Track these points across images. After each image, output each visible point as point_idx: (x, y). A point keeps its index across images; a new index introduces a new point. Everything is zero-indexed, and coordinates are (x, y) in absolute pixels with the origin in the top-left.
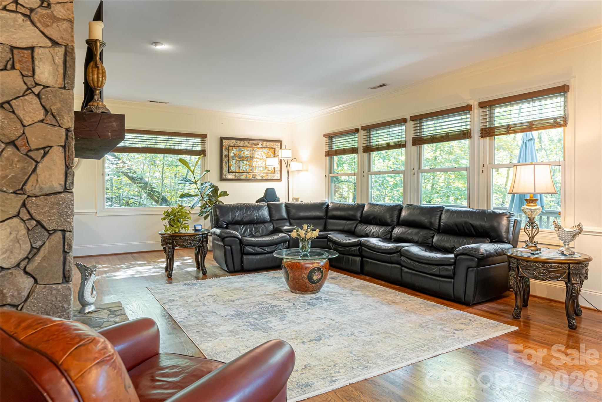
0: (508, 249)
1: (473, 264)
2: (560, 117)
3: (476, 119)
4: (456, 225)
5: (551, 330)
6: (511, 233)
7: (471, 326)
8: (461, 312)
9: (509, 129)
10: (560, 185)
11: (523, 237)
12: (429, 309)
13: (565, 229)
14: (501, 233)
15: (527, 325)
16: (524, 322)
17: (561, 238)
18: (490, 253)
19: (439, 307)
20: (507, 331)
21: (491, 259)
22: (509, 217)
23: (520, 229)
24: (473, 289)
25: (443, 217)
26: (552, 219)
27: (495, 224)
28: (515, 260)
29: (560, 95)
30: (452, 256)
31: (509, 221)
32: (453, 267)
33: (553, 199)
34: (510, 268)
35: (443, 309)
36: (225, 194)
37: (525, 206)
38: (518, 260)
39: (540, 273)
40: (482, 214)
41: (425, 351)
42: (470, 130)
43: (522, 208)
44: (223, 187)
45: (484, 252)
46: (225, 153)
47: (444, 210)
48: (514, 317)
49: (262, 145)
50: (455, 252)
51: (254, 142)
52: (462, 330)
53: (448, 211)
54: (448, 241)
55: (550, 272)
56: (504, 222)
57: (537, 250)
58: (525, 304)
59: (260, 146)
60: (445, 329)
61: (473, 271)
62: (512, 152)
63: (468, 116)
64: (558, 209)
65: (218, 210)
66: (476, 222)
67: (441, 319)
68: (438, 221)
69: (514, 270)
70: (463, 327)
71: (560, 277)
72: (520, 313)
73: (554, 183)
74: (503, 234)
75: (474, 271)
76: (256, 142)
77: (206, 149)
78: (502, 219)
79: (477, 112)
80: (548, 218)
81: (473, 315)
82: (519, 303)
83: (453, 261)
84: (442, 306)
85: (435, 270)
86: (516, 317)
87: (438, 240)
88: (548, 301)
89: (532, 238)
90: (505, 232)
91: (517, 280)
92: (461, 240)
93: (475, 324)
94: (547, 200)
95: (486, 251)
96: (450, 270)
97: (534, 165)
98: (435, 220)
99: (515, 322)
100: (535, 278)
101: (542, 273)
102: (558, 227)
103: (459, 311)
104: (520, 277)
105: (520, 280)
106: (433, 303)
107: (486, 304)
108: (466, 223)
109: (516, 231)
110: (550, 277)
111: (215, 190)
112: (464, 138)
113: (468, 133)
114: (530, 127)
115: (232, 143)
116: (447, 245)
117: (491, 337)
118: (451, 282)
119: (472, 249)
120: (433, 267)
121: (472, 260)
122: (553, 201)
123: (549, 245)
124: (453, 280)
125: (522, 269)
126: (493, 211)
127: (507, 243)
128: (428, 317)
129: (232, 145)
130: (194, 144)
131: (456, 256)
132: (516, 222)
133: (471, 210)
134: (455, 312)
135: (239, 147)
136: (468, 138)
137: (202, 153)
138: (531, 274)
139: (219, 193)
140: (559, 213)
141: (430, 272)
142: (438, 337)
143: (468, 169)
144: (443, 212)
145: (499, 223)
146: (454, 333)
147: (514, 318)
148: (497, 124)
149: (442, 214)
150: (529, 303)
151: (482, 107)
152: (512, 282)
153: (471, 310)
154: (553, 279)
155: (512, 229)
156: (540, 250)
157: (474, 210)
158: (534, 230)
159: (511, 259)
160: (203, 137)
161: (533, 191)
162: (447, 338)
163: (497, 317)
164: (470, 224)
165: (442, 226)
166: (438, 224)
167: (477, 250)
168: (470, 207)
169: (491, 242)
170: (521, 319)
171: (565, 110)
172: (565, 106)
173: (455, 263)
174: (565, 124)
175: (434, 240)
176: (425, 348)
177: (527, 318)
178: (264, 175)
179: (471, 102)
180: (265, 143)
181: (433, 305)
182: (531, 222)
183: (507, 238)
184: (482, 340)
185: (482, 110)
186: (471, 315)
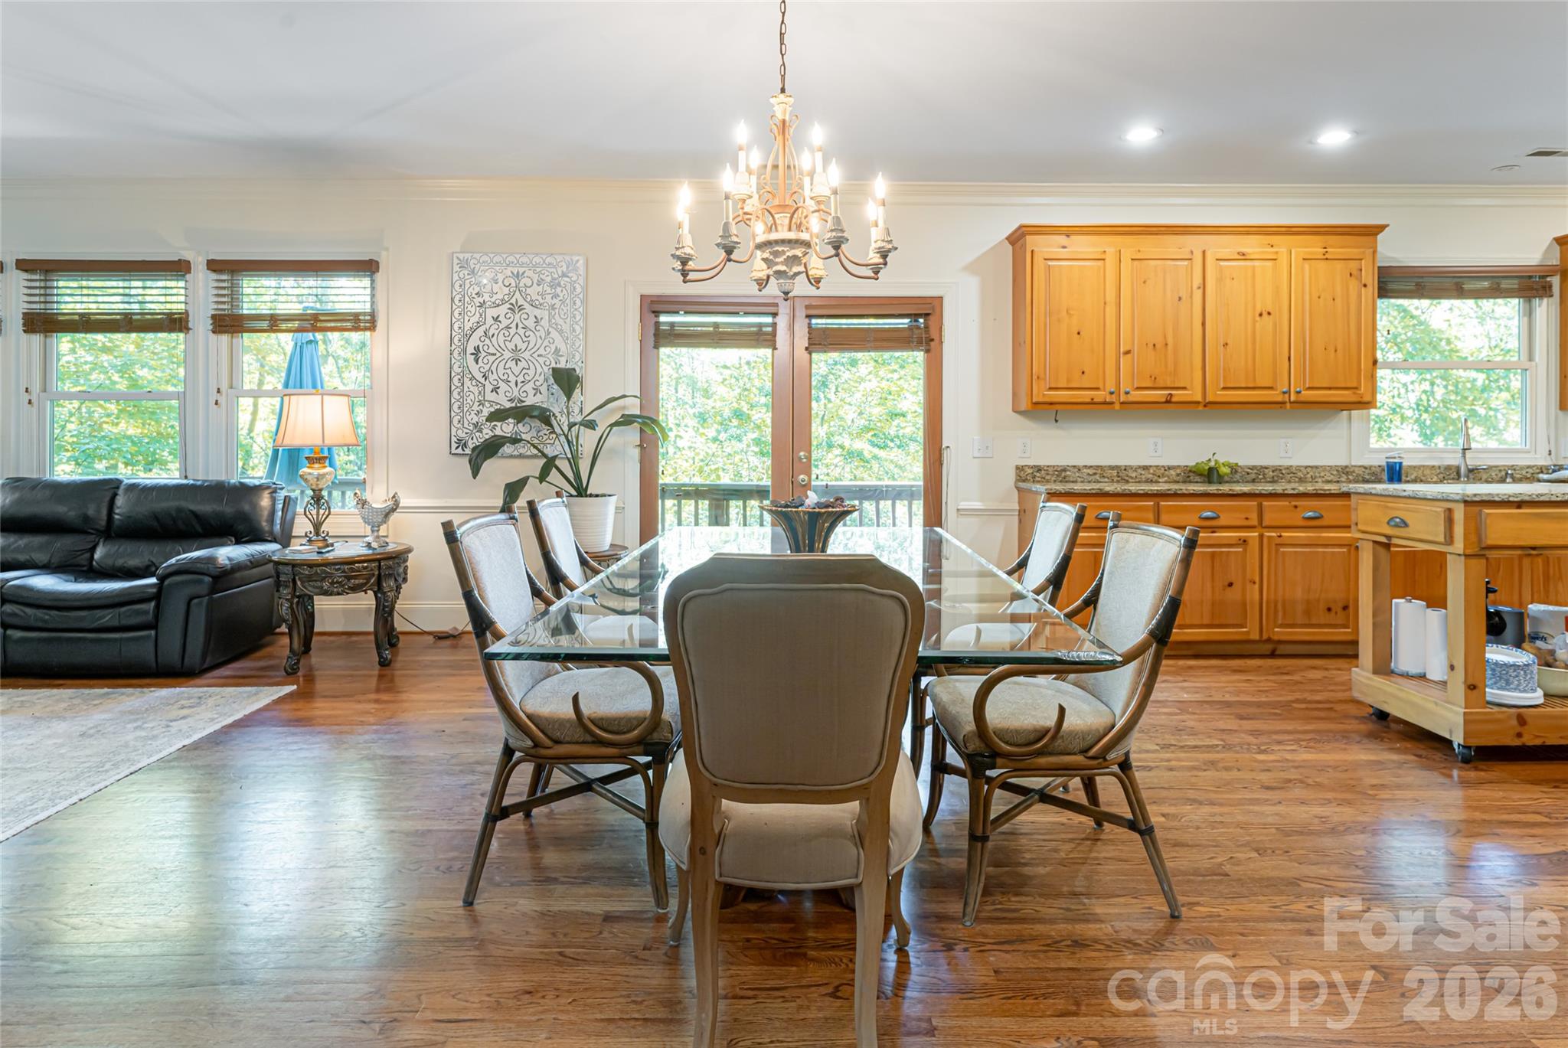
0: (273, 552)
1: (203, 589)
2: (365, 314)
3: (201, 292)
4: (155, 516)
5: (352, 676)
6: (278, 522)
7: (203, 707)
8: (178, 690)
9: (274, 323)
10: (364, 431)
11: (302, 526)
12: (96, 702)
13: (374, 506)
14: (259, 522)
15: (310, 679)
16: (304, 676)
17: (366, 521)
18: (239, 563)
19: (123, 694)
20: (275, 697)
21: (238, 575)
22: (275, 491)
23: (295, 514)
24: (201, 639)
25: (120, 501)
26: (349, 494)
27: (247, 507)
28: (290, 568)
29: (365, 276)
30: (153, 580)
31: (274, 500)
32: (153, 604)
33: (352, 457)
34: (278, 584)
35: (133, 694)
37: (306, 470)
38: (294, 566)
39: (332, 583)
40: (218, 490)
41: (107, 771)
42: (187, 313)
43: (300, 473)
45: (227, 562)
47: (122, 487)
48: (286, 672)
50: (160, 571)
52: (184, 718)
53: (132, 487)
54: (134, 554)
55: (349, 578)
56: (265, 501)
57: (327, 546)
58: (307, 648)
60: (146, 725)
61: (200, 603)
62: (264, 358)
63: (182, 284)
64: (362, 476)
66: (205, 508)
67: (131, 712)
68: (104, 512)
69: (287, 587)
70: (185, 712)
71: (366, 584)
72: (298, 663)
73: (355, 425)
74: (264, 524)
75: (205, 604)
78: (260, 497)
79: (203, 280)
80: (343, 493)
81: (205, 689)
82: (296, 645)
83: (155, 590)
84: (130, 690)
85: (107, 617)
86: (291, 673)
87: (106, 556)
88: (344, 637)
89: (317, 526)
90: (267, 521)
91: (292, 604)
92: (169, 547)
93: (211, 702)
94: (341, 457)
95: (230, 559)
96: (146, 612)
97: (322, 395)
98: (98, 511)
99: (290, 679)
100: (326, 593)
101: (337, 582)
102: (363, 503)
103: (173, 689)
104: (299, 597)
105: (298, 602)
106: (106, 690)
107: (230, 666)
108: (179, 510)
109: (289, 517)
110: (350, 588)
112: (171, 330)
113: (180, 319)
114: (313, 323)
116: (133, 562)
117: (247, 712)
118: (148, 637)
119: (198, 559)
120: (99, 613)
121: (200, 582)
122: (351, 462)
123: (345, 538)
124: (153, 632)
125: (302, 583)
126: (241, 483)
127: (270, 541)
128: (98, 717)
131: (162, 579)
132: (287, 500)
133: (192, 482)
134: (164, 692)
136: (181, 331)
138: (317, 587)
140: (364, 481)
141: (95, 625)
142: (132, 743)
143: (182, 396)
144: (121, 491)
145: (255, 506)
146: (168, 726)
147: (288, 674)
148: (246, 309)
149: (115, 495)
150: (313, 645)
151: (214, 271)
152: (284, 609)
153: (198, 681)
154: (355, 589)
155: (280, 513)
156: (332, 545)
157: (199, 483)
158: (322, 512)
159: (280, 567)
161: (319, 442)
162: (154, 737)
163: (254, 680)
164: (192, 512)
165: (117, 523)
166: (105, 518)
167: (211, 560)
168: (186, 477)
169: (238, 542)
170: (300, 674)
171: (373, 303)
172: (373, 296)
173: (158, 595)
174: (372, 326)
175: (97, 556)
176: (108, 766)
177: (311, 669)
179: (188, 255)
181: (108, 694)
182: (317, 498)
183: (271, 533)
184: (230, 721)
185: (214, 276)
186: (201, 689)
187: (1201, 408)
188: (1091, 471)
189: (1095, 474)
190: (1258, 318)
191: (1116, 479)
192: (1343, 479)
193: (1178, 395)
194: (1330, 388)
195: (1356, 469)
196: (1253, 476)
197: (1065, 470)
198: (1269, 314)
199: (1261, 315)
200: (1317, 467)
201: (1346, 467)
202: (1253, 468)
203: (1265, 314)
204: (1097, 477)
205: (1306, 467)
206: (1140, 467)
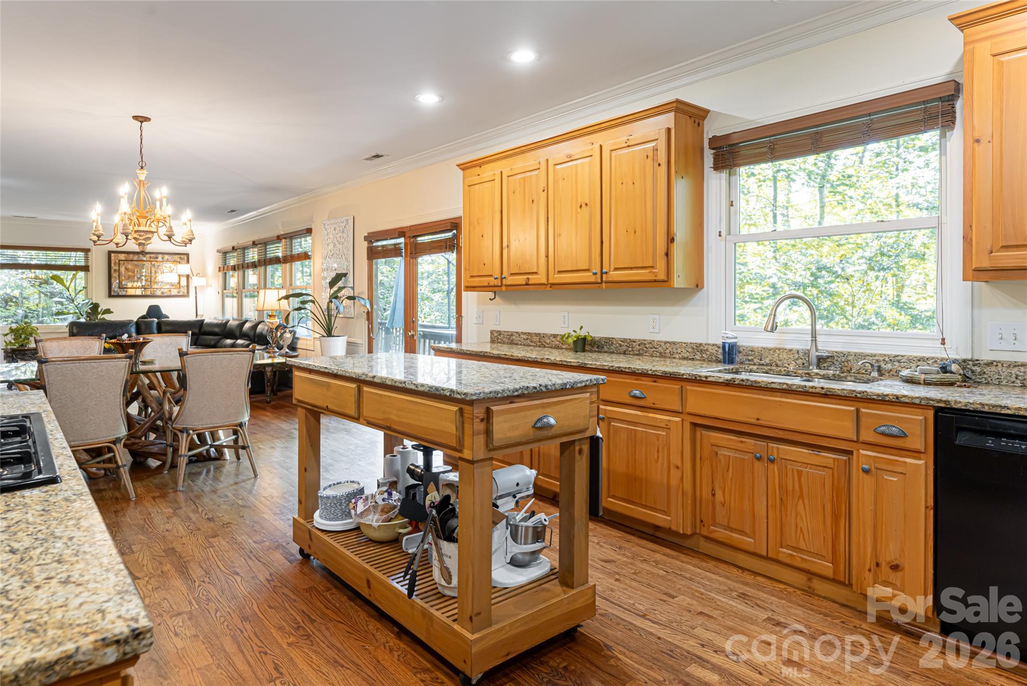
36: (108, 311)
44: (105, 303)
46: (114, 267)
49: (162, 258)
51: (152, 255)
59: (160, 259)
65: (75, 328)
76: (154, 256)
77: (90, 264)
111: (95, 306)
115: (122, 257)
129: (124, 259)
130: (77, 259)
135: (132, 261)
137: (86, 269)
139: (99, 310)
160: (87, 251)
178: (165, 291)
180: (166, 257)
187: (548, 288)
188: (525, 337)
189: (527, 339)
190: (579, 210)
191: (538, 344)
192: (697, 357)
193: (534, 279)
194: (631, 268)
195: (710, 347)
196: (624, 348)
197: (512, 335)
198: (586, 205)
199: (581, 207)
200: (674, 343)
201: (701, 344)
202: (624, 340)
203: (584, 205)
204: (528, 341)
205: (666, 343)
206: (552, 335)
